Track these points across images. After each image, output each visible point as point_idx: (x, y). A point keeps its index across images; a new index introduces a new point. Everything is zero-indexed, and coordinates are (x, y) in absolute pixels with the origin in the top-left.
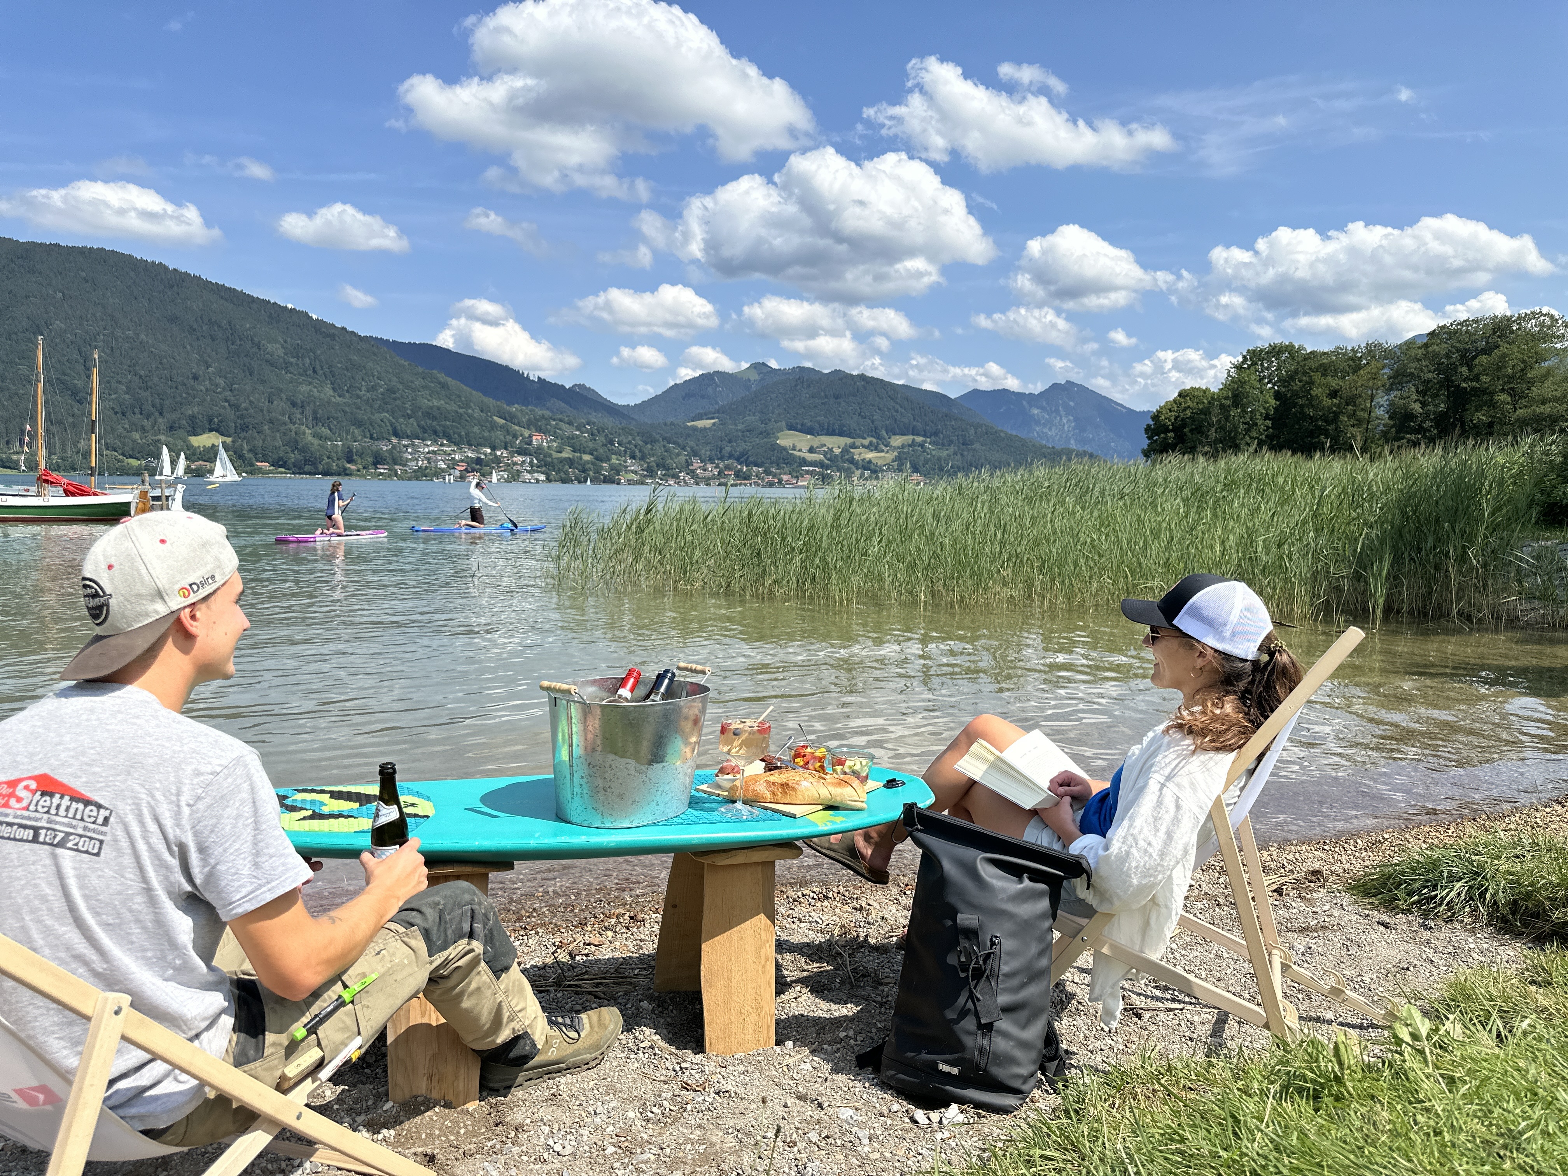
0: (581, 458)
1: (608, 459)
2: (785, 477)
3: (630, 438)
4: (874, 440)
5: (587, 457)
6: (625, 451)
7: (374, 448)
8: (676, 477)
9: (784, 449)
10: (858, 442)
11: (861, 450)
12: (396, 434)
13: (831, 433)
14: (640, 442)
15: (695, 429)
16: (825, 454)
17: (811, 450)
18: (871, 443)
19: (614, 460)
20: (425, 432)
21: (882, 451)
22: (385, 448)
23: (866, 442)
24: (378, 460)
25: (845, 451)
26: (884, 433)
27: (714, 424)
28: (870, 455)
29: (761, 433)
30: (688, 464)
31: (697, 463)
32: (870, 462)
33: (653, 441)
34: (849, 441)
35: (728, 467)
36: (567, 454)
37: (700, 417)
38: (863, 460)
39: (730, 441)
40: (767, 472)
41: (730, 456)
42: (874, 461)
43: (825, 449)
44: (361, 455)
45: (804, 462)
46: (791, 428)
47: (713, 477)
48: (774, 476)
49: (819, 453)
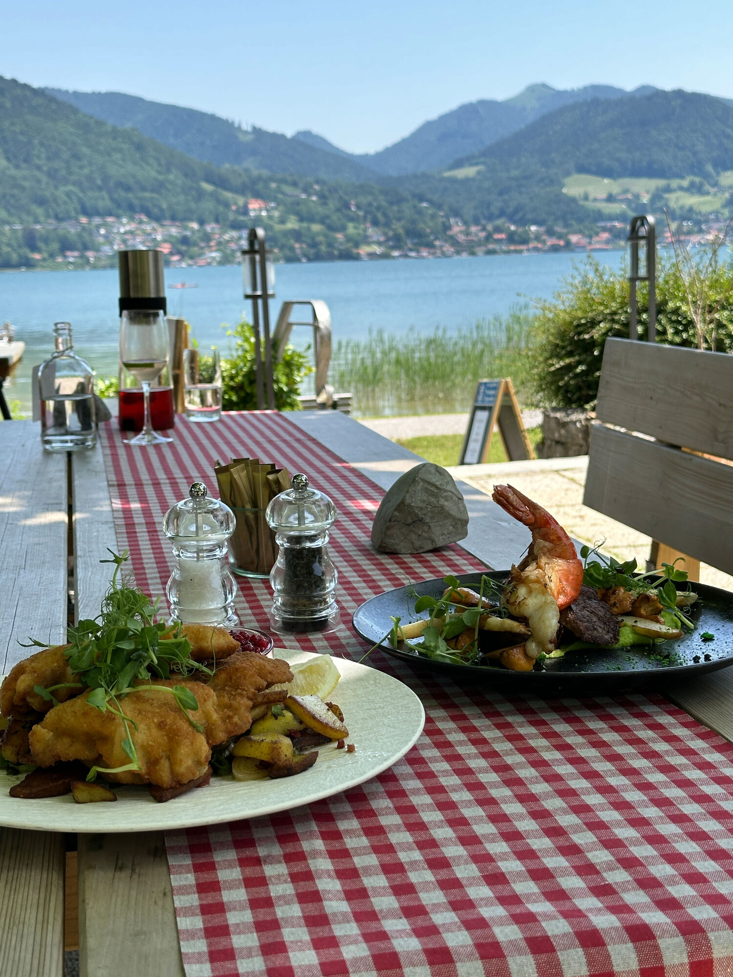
0: (309, 229)
1: (343, 229)
2: (574, 238)
3: (370, 198)
4: (697, 180)
5: (316, 227)
6: (365, 218)
7: (61, 232)
8: (430, 246)
9: (573, 200)
10: (675, 183)
11: (680, 194)
12: (85, 212)
13: (637, 172)
14: (384, 204)
15: (453, 180)
16: (628, 202)
17: (610, 199)
18: (692, 185)
19: (351, 229)
20: (119, 206)
21: (708, 193)
22: (73, 231)
23: (685, 183)
24: (66, 246)
25: (657, 196)
26: (709, 168)
27: (479, 173)
28: (691, 201)
29: (542, 180)
30: (447, 227)
31: (457, 228)
32: (691, 209)
33: (400, 200)
34: (661, 183)
35: (498, 230)
36: (292, 224)
37: (459, 164)
38: (682, 208)
39: (501, 193)
40: (550, 233)
41: (502, 213)
42: (695, 208)
43: (629, 196)
44: (46, 240)
45: (599, 216)
46: (582, 169)
47: (479, 244)
48: (560, 237)
49: (622, 201)
